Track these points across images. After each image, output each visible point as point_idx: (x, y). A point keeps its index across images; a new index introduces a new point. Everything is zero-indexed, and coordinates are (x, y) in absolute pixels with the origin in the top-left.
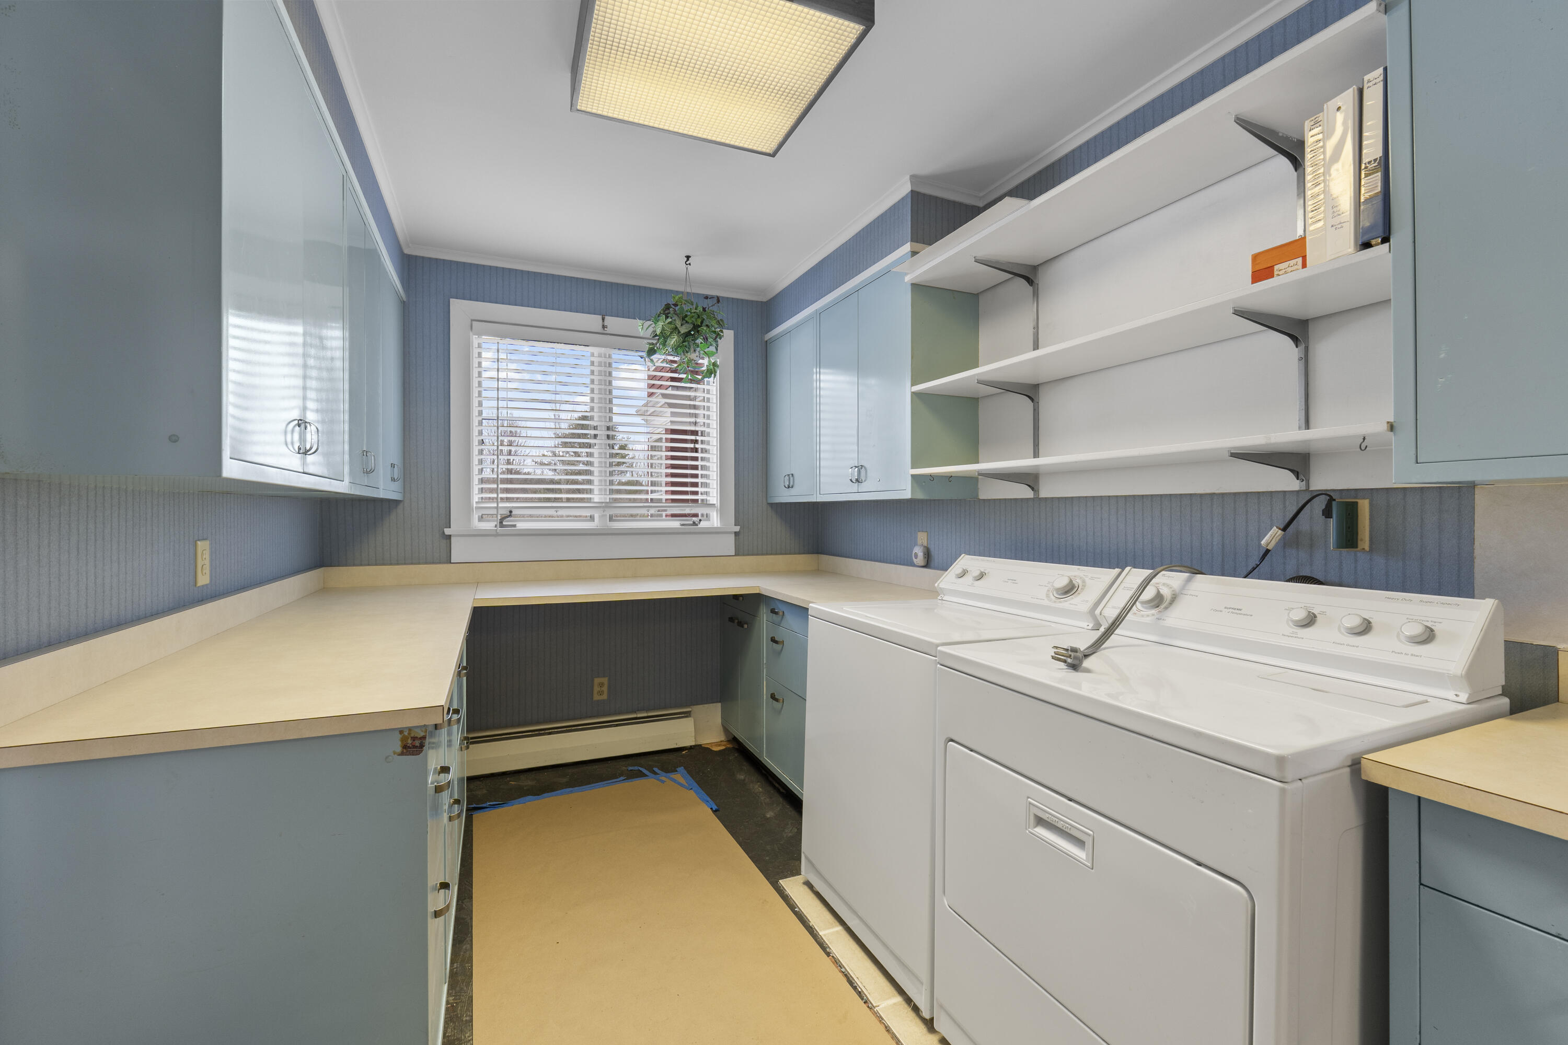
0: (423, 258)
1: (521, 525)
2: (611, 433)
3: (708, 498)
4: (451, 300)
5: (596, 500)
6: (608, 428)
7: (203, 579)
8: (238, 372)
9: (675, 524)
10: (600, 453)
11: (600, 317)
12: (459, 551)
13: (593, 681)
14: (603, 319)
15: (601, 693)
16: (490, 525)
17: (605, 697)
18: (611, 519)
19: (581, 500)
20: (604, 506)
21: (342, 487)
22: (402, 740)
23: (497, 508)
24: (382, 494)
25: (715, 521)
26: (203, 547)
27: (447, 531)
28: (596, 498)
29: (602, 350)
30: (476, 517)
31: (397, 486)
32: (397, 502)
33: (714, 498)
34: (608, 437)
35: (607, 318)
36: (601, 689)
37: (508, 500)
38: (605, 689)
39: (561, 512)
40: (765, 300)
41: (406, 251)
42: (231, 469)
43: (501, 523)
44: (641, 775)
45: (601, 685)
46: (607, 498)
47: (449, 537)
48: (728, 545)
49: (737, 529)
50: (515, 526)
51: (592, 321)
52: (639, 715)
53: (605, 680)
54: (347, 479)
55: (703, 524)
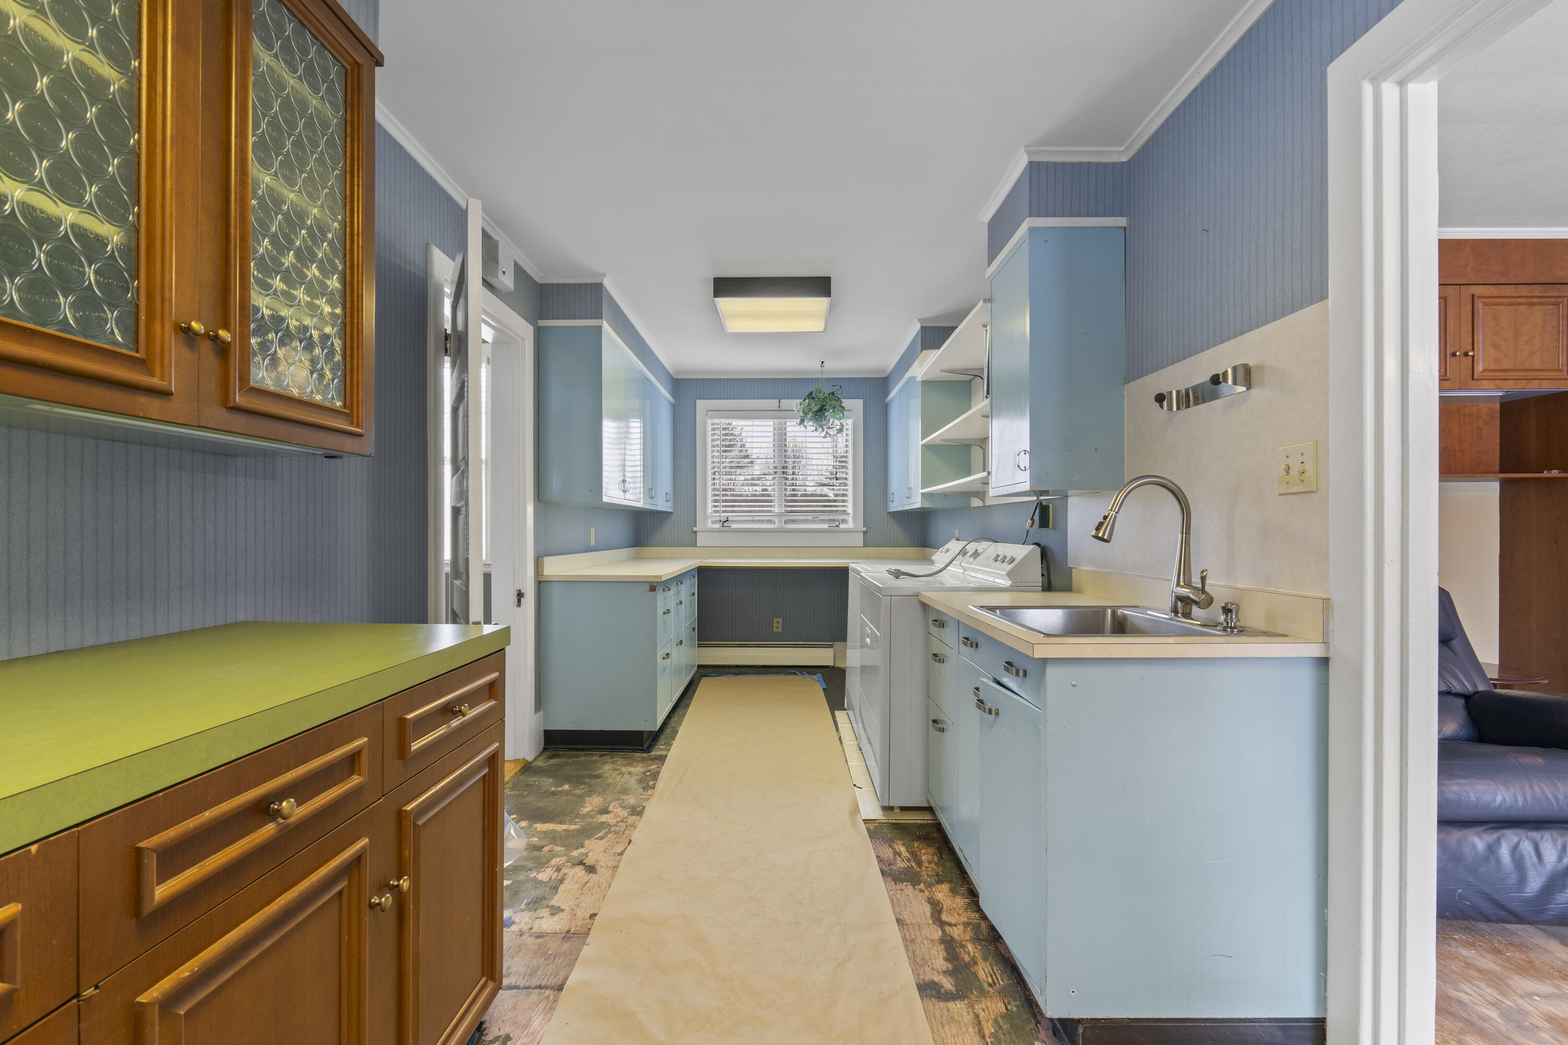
0: (683, 379)
1: (734, 526)
2: (785, 470)
3: (847, 510)
4: (697, 401)
5: (776, 511)
6: (783, 468)
7: (592, 543)
8: (609, 472)
9: (825, 526)
10: (778, 483)
11: (778, 400)
12: (701, 540)
13: (773, 620)
14: (779, 402)
15: (778, 628)
16: (718, 526)
17: (780, 630)
18: (786, 522)
19: (768, 511)
20: (780, 515)
21: (640, 505)
22: (650, 586)
23: (720, 516)
24: (660, 509)
25: (850, 525)
26: (592, 529)
27: (695, 529)
28: (776, 510)
29: (779, 420)
30: (710, 521)
31: (670, 504)
32: (671, 513)
33: (850, 510)
34: (783, 472)
35: (781, 400)
36: (778, 625)
37: (726, 512)
38: (780, 625)
39: (755, 518)
40: (885, 376)
41: (675, 377)
42: (605, 499)
43: (723, 524)
44: (795, 674)
45: (778, 622)
46: (783, 510)
47: (696, 532)
48: (859, 540)
49: (865, 529)
50: (730, 526)
51: (772, 403)
52: (799, 643)
53: (780, 620)
54: (642, 501)
55: (842, 526)
